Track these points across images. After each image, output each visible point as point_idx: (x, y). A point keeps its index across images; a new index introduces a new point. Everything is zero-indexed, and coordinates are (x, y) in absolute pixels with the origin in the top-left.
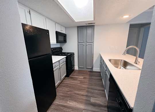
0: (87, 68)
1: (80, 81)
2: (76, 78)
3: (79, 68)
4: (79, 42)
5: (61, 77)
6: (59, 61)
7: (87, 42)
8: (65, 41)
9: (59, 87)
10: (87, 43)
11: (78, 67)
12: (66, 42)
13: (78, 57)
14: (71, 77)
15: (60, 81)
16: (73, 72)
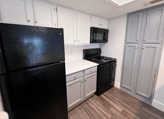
0: (136, 93)
1: (112, 114)
2: (109, 104)
3: (121, 86)
4: (128, 41)
5: (85, 93)
6: (84, 71)
7: (144, 42)
8: (105, 40)
9: (79, 106)
10: (144, 45)
11: (121, 84)
12: (107, 41)
13: (123, 68)
14: (102, 98)
15: (83, 100)
16: (110, 90)
